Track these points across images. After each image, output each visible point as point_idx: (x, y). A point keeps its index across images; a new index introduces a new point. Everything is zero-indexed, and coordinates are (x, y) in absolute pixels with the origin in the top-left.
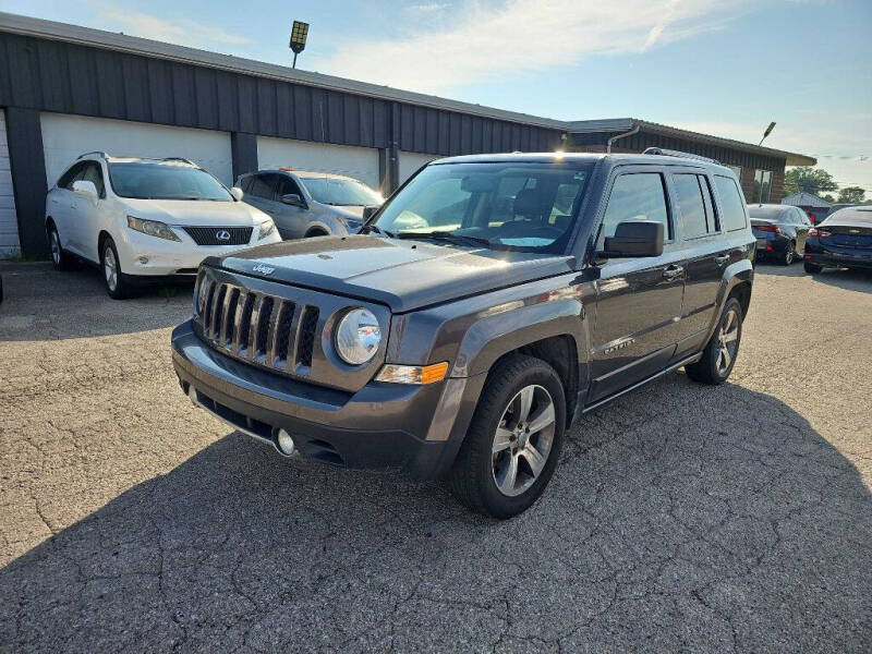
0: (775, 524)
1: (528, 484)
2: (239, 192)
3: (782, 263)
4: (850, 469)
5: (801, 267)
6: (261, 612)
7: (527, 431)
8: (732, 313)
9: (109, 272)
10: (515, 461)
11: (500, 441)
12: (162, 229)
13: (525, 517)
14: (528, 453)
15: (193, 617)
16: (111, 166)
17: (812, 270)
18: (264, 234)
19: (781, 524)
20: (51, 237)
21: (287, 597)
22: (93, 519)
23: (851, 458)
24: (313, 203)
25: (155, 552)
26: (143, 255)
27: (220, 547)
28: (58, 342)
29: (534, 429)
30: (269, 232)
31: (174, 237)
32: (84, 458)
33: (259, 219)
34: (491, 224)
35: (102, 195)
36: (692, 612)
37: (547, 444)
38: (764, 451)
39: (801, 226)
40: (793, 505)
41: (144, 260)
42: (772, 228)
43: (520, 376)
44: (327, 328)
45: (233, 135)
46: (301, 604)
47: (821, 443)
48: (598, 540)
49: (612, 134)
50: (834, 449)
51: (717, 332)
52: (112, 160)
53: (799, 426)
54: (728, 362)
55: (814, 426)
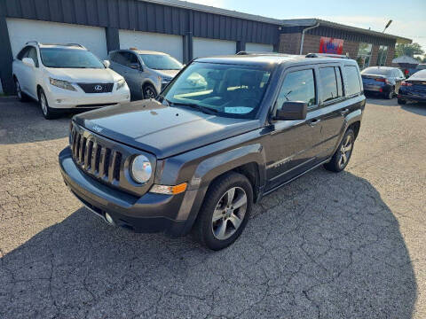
0: (351, 253)
1: (233, 232)
2: (108, 62)
3: (386, 98)
4: (395, 223)
5: (396, 100)
6: (96, 301)
7: (232, 208)
8: (349, 137)
9: (43, 105)
10: (225, 223)
11: (217, 215)
12: (67, 85)
13: (230, 248)
14: (233, 218)
15: (63, 303)
16: (41, 49)
17: (401, 103)
18: (120, 86)
19: (354, 254)
20: (16, 85)
21: (109, 292)
22: (22, 248)
23: (397, 216)
24: (146, 69)
25: (50, 266)
26: (58, 98)
27: (80, 264)
28: (16, 145)
29: (235, 207)
30: (123, 85)
31: (74, 89)
32: (22, 213)
33: (117, 78)
34: (229, 89)
35: (37, 66)
36: (301, 303)
37: (242, 214)
38: (355, 211)
39: (398, 78)
40: (363, 243)
41: (59, 101)
42: (383, 80)
43: (227, 184)
44: (126, 163)
45: (106, 29)
46: (115, 296)
47: (384, 207)
48: (264, 261)
49: (305, 27)
50: (389, 210)
51: (340, 147)
52: (41, 46)
53: (375, 196)
54: (345, 161)
55: (383, 198)
